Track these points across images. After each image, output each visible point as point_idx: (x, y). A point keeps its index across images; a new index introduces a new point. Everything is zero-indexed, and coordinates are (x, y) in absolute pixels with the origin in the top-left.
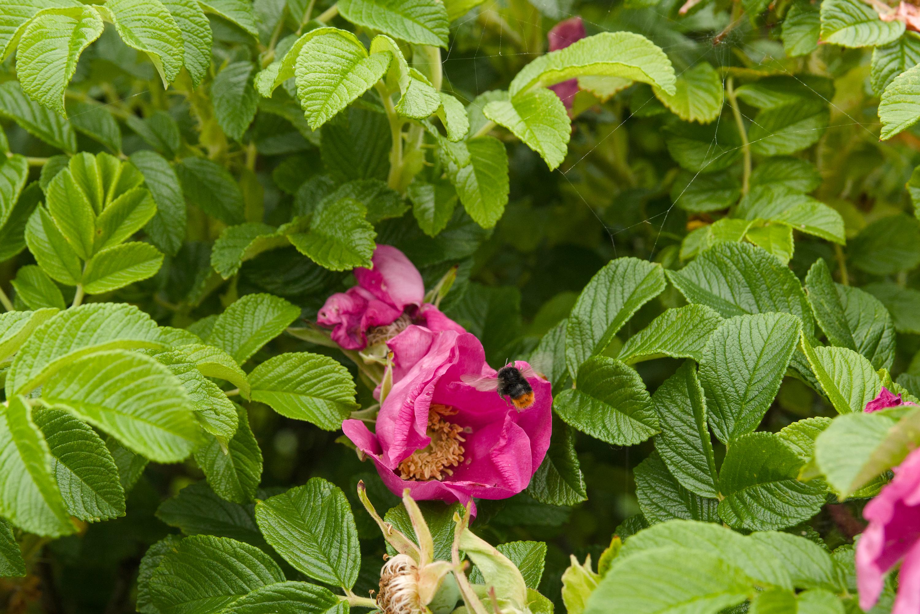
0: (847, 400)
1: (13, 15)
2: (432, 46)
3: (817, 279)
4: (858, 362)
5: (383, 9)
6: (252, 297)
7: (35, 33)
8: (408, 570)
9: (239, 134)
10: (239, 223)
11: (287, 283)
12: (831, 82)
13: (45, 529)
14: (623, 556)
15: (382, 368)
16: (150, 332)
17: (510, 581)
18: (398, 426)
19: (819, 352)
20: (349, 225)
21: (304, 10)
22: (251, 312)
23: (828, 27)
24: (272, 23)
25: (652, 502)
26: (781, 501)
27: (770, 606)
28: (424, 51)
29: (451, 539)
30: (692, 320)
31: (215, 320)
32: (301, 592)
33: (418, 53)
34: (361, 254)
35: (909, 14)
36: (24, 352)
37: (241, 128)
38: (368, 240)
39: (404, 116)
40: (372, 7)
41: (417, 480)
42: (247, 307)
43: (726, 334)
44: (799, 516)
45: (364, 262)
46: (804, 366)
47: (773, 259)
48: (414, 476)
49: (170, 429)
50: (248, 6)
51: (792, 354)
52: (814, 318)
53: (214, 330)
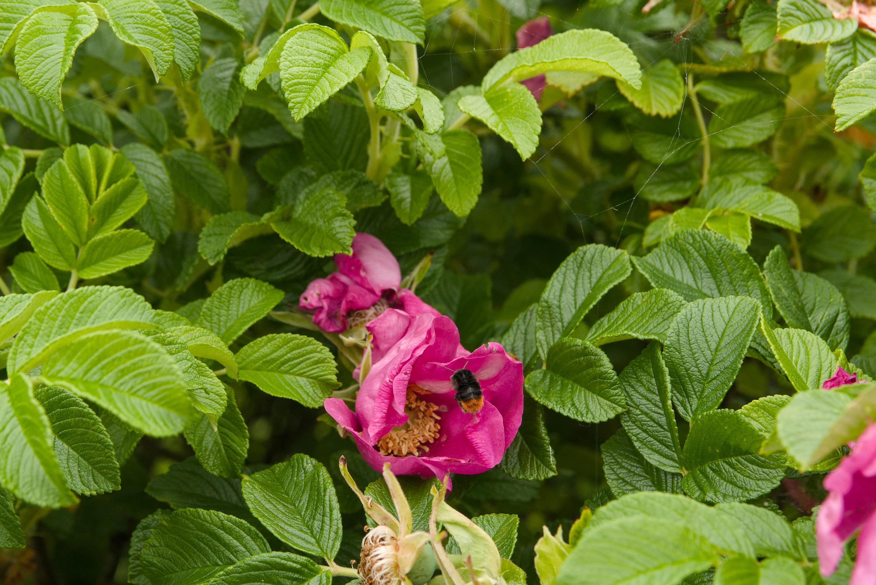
0: (804, 379)
1: (10, 13)
2: (408, 42)
3: (775, 265)
4: (815, 342)
5: (362, 8)
6: (238, 281)
7: (32, 29)
8: (388, 540)
9: (225, 127)
10: (225, 212)
11: (270, 270)
12: (787, 78)
13: (46, 500)
14: (594, 525)
15: (360, 350)
16: (145, 313)
17: (484, 551)
18: (377, 404)
19: (778, 333)
20: (330, 213)
21: (286, 10)
22: (236, 296)
23: (785, 25)
24: (255, 21)
25: (618, 476)
26: (742, 475)
27: (734, 573)
28: (401, 48)
29: (428, 511)
30: (656, 304)
31: (202, 304)
32: (285, 562)
33: (395, 50)
34: (341, 241)
35: (861, 12)
36: (25, 332)
37: (227, 121)
38: (348, 227)
39: (382, 108)
40: (352, 5)
41: (394, 456)
42: (233, 291)
43: (689, 316)
44: (759, 489)
45: (344, 249)
46: (763, 347)
47: (733, 246)
48: (392, 452)
49: (163, 405)
50: (234, 4)
51: (752, 335)
52: (772, 301)
53: (201, 313)
